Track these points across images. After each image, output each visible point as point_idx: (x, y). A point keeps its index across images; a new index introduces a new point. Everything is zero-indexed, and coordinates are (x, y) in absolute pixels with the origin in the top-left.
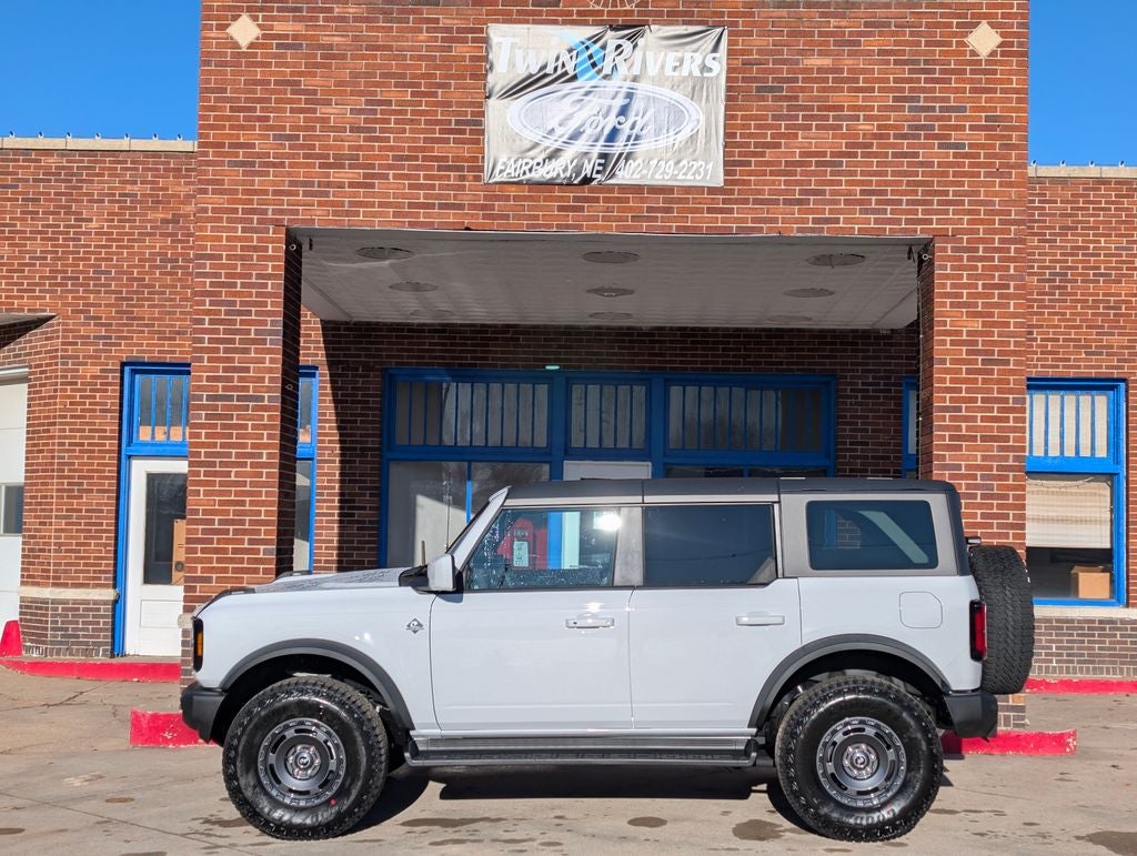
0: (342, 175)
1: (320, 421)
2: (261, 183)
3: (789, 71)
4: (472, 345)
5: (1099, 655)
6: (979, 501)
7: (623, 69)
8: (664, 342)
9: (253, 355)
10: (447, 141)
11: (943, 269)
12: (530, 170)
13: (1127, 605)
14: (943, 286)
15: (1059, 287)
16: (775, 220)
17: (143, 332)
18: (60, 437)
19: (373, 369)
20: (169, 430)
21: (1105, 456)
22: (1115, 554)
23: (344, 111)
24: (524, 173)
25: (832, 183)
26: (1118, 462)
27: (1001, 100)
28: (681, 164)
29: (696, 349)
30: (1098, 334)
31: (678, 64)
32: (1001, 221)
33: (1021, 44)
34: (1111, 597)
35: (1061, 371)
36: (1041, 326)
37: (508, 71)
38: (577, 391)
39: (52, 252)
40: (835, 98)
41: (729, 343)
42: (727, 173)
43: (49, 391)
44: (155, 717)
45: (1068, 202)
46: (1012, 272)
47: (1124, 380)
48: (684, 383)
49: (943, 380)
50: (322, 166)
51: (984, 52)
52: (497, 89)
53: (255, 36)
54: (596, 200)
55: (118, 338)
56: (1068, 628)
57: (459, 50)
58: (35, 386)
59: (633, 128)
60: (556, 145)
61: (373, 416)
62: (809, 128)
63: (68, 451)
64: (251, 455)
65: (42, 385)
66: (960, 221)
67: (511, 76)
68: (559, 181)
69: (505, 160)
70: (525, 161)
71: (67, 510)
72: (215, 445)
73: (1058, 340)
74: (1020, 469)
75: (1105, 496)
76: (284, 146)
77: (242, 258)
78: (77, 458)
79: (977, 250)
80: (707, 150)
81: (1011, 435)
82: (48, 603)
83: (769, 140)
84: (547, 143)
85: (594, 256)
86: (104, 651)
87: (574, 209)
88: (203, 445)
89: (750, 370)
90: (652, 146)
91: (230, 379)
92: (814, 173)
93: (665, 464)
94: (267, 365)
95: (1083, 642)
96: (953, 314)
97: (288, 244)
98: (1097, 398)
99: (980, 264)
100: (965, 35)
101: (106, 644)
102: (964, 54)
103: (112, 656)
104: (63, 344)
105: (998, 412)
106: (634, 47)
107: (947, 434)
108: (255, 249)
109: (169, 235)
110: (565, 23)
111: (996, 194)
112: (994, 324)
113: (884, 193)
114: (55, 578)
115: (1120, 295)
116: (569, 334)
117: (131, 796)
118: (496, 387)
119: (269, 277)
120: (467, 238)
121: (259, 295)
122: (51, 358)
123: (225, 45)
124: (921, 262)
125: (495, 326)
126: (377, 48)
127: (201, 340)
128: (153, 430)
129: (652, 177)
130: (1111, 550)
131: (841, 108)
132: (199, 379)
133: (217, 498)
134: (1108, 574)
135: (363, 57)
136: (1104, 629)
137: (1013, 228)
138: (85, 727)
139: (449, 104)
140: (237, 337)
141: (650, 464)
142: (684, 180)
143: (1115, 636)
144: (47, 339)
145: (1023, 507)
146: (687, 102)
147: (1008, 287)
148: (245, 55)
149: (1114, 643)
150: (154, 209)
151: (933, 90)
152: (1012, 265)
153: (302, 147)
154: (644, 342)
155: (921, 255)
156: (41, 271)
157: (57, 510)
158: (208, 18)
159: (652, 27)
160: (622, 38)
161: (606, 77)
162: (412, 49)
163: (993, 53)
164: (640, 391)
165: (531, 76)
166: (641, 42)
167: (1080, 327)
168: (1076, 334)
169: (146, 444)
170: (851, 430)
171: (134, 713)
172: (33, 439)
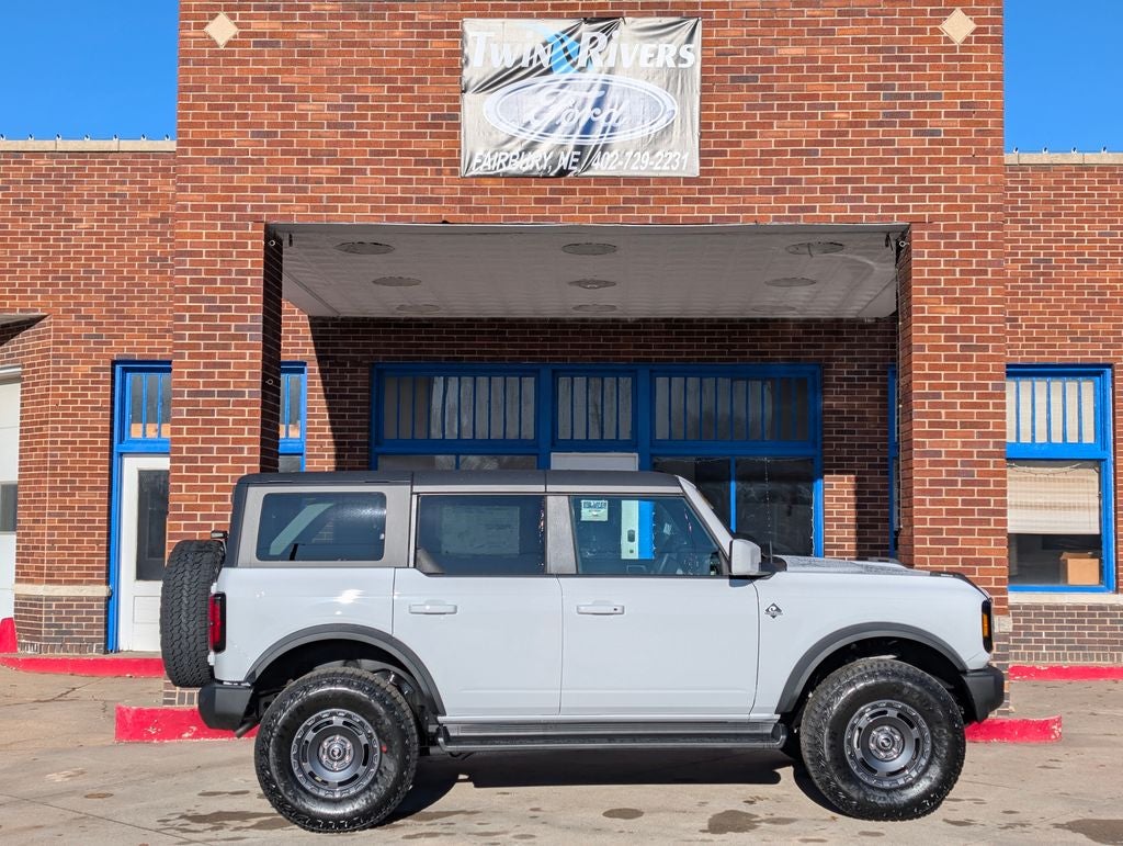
0: (321, 170)
1: (309, 416)
2: (240, 180)
3: (763, 61)
4: (459, 339)
5: (1089, 642)
6: (959, 487)
7: (598, 61)
8: (650, 333)
9: (233, 351)
10: (424, 135)
11: (921, 255)
12: (507, 163)
13: (1117, 591)
14: (921, 273)
15: (1043, 274)
16: (751, 209)
17: (133, 330)
18: (52, 436)
19: (359, 364)
20: (160, 427)
21: (1092, 441)
22: (1104, 539)
23: (321, 107)
24: (501, 166)
25: (807, 171)
26: (1105, 448)
27: (976, 87)
28: (657, 155)
29: (681, 340)
30: (1083, 320)
31: (652, 55)
32: (977, 207)
33: (995, 31)
34: (1101, 583)
35: (1046, 358)
36: (1026, 313)
37: (484, 65)
38: (563, 382)
39: (42, 253)
40: (809, 87)
41: (713, 333)
42: (702, 163)
43: (41, 390)
44: (140, 712)
45: (1051, 189)
46: (989, 257)
47: (1110, 366)
48: (670, 374)
49: (922, 367)
50: (300, 162)
51: (958, 39)
52: (473, 83)
53: (233, 34)
54: (573, 192)
55: (109, 336)
56: (1057, 615)
57: (434, 45)
58: (27, 385)
59: (608, 120)
60: (533, 138)
61: (362, 410)
62: (783, 117)
63: (60, 449)
64: (233, 450)
65: (34, 384)
66: (937, 208)
67: (486, 70)
68: (535, 174)
69: (481, 154)
70: (502, 154)
71: (60, 508)
72: (196, 440)
73: (1043, 326)
74: (1000, 455)
75: (1093, 482)
76: (261, 143)
77: (222, 254)
78: (69, 455)
79: (954, 236)
80: (683, 141)
81: (991, 421)
82: (41, 600)
83: (744, 129)
84: (523, 136)
85: (574, 248)
86: (98, 647)
87: (551, 201)
88: (185, 441)
89: (735, 360)
90: (628, 137)
91: (211, 375)
92: (789, 162)
93: (652, 455)
94: (247, 360)
95: (1073, 628)
96: (932, 301)
97: (267, 239)
98: (1083, 384)
99: (957, 251)
100: (939, 22)
101: (100, 640)
102: (938, 40)
103: (106, 652)
104: (55, 343)
105: (978, 398)
106: (609, 39)
107: (926, 420)
108: (234, 245)
109: (159, 234)
110: (539, 16)
111: (972, 180)
112: (972, 310)
113: (860, 180)
114: (48, 575)
115: (1105, 281)
116: (555, 327)
117: (111, 791)
118: (483, 381)
119: (249, 273)
120: (445, 231)
121: (239, 290)
122: (43, 357)
123: (202, 44)
124: (899, 249)
125: (481, 320)
126: (354, 44)
127: (182, 337)
128: (144, 427)
129: (628, 168)
130: (1100, 535)
131: (816, 97)
132: (180, 375)
133: (199, 494)
134: (1097, 560)
135: (339, 54)
136: (1094, 615)
137: (989, 214)
138: (74, 723)
139: (425, 99)
140: (218, 333)
141: (636, 455)
142: (661, 171)
143: (1105, 622)
144: (39, 338)
145: (1004, 493)
146: (662, 93)
147: (986, 272)
148: (223, 53)
149: (1104, 629)
150: (144, 209)
151: (907, 78)
152: (989, 251)
153: (280, 143)
154: (629, 333)
155: (898, 243)
156: (33, 272)
157: (51, 508)
158: (187, 17)
159: (626, 19)
160: (597, 30)
161: (581, 69)
162: (388, 44)
163: (968, 40)
164: (626, 382)
165: (506, 69)
166: (615, 34)
167: (1065, 313)
168: (1061, 320)
169: (138, 442)
170: (837, 419)
171: (119, 708)
172: (25, 438)
